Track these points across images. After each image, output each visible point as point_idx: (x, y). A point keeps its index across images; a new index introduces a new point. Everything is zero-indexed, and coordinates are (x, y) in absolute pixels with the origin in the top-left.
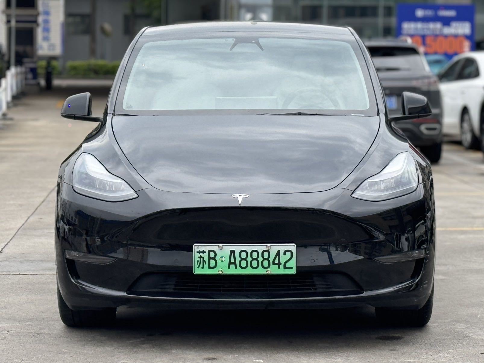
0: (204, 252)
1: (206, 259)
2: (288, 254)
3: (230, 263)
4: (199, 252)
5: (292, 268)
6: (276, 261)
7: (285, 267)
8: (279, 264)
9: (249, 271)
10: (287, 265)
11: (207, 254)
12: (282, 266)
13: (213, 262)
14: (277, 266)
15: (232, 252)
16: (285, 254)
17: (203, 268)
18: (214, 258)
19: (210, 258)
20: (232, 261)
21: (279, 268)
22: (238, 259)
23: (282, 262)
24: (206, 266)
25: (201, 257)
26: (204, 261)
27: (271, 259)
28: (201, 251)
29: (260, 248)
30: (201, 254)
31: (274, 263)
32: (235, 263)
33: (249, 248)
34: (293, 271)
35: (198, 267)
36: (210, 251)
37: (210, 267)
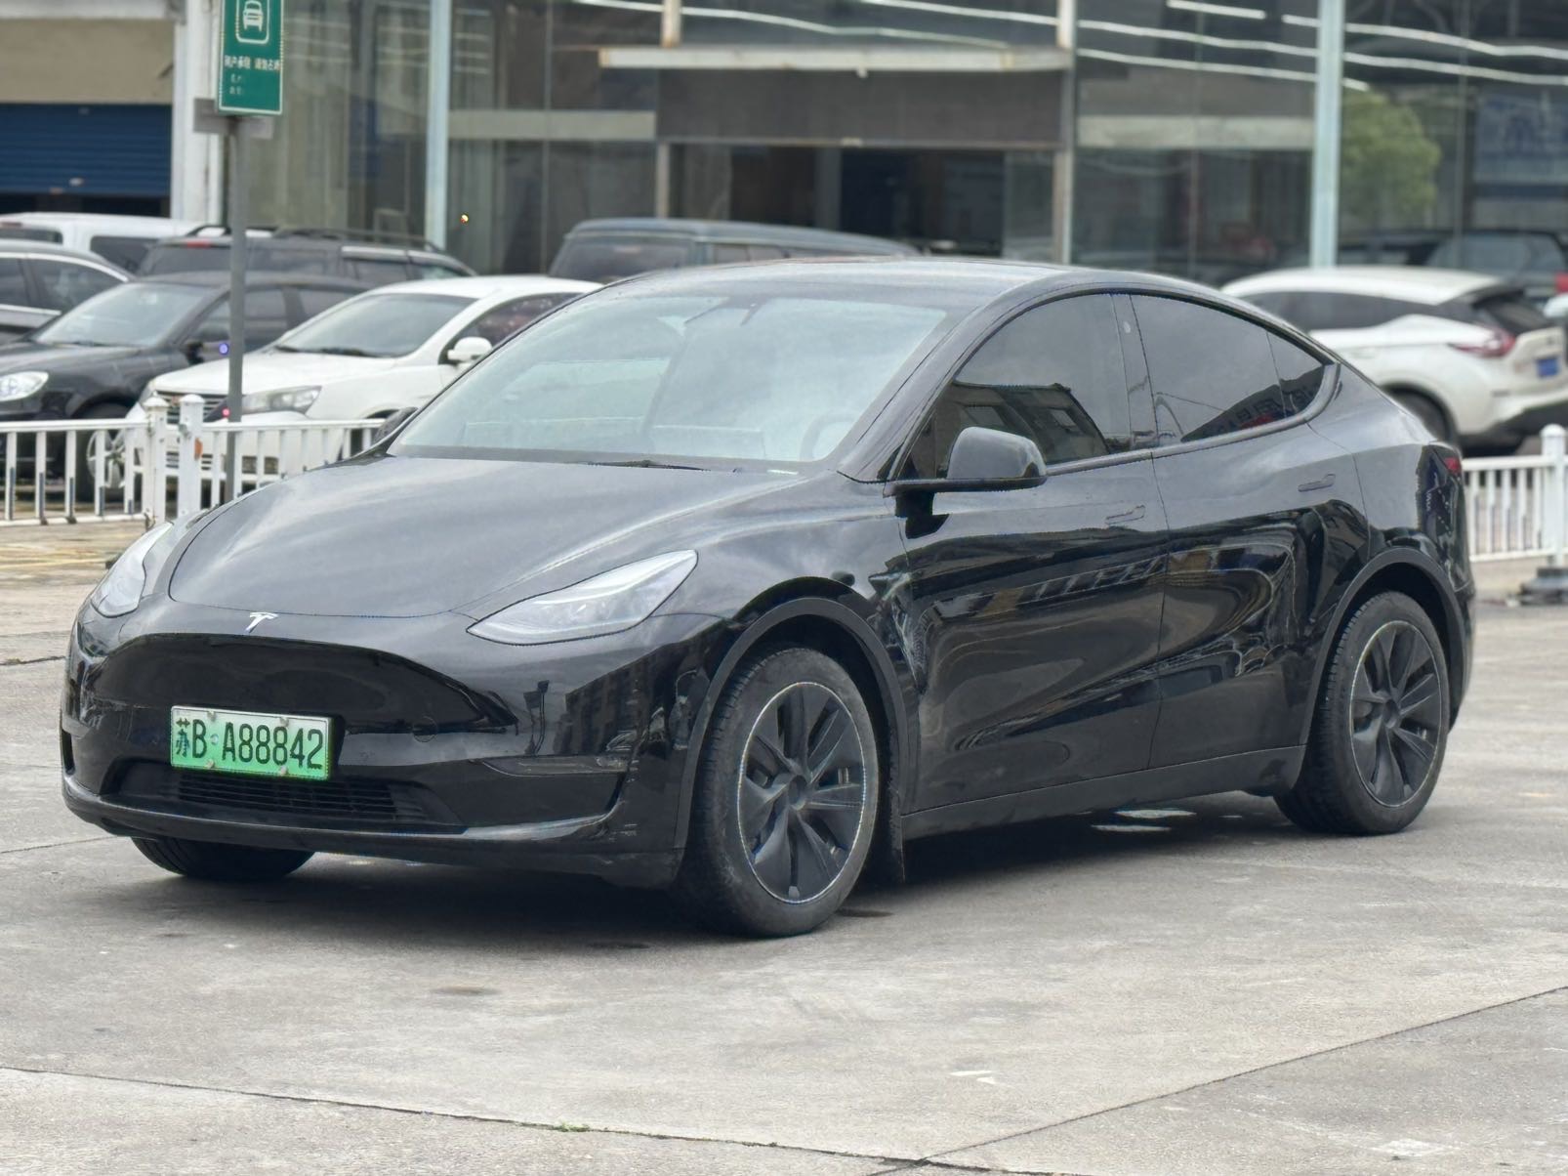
0: (186, 723)
1: (190, 738)
2: (316, 737)
3: (226, 749)
4: (180, 723)
5: (319, 767)
6: (297, 752)
7: (311, 766)
8: (300, 757)
9: (254, 768)
10: (314, 761)
11: (190, 727)
12: (305, 762)
13: (199, 743)
14: (297, 760)
15: (230, 727)
16: (310, 738)
17: (185, 754)
18: (201, 737)
19: (196, 737)
20: (229, 745)
21: (301, 764)
22: (238, 742)
23: (306, 752)
24: (190, 752)
25: (182, 733)
26: (187, 742)
27: (289, 746)
28: (183, 720)
29: (272, 721)
30: (183, 727)
31: (294, 756)
32: (232, 750)
33: (255, 719)
34: (321, 774)
35: (178, 753)
36: (197, 722)
37: (196, 755)
